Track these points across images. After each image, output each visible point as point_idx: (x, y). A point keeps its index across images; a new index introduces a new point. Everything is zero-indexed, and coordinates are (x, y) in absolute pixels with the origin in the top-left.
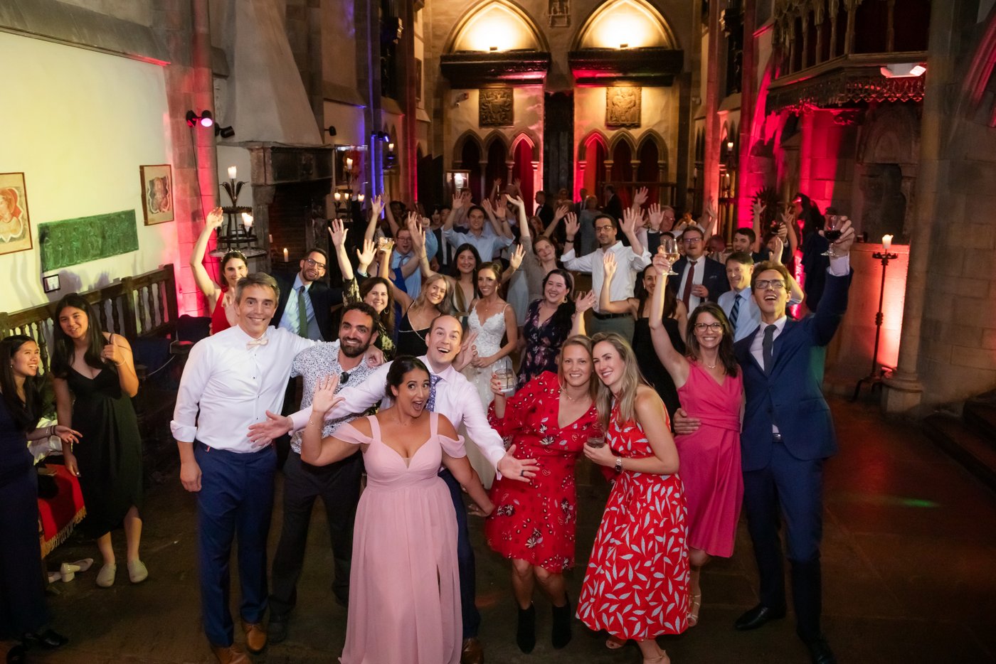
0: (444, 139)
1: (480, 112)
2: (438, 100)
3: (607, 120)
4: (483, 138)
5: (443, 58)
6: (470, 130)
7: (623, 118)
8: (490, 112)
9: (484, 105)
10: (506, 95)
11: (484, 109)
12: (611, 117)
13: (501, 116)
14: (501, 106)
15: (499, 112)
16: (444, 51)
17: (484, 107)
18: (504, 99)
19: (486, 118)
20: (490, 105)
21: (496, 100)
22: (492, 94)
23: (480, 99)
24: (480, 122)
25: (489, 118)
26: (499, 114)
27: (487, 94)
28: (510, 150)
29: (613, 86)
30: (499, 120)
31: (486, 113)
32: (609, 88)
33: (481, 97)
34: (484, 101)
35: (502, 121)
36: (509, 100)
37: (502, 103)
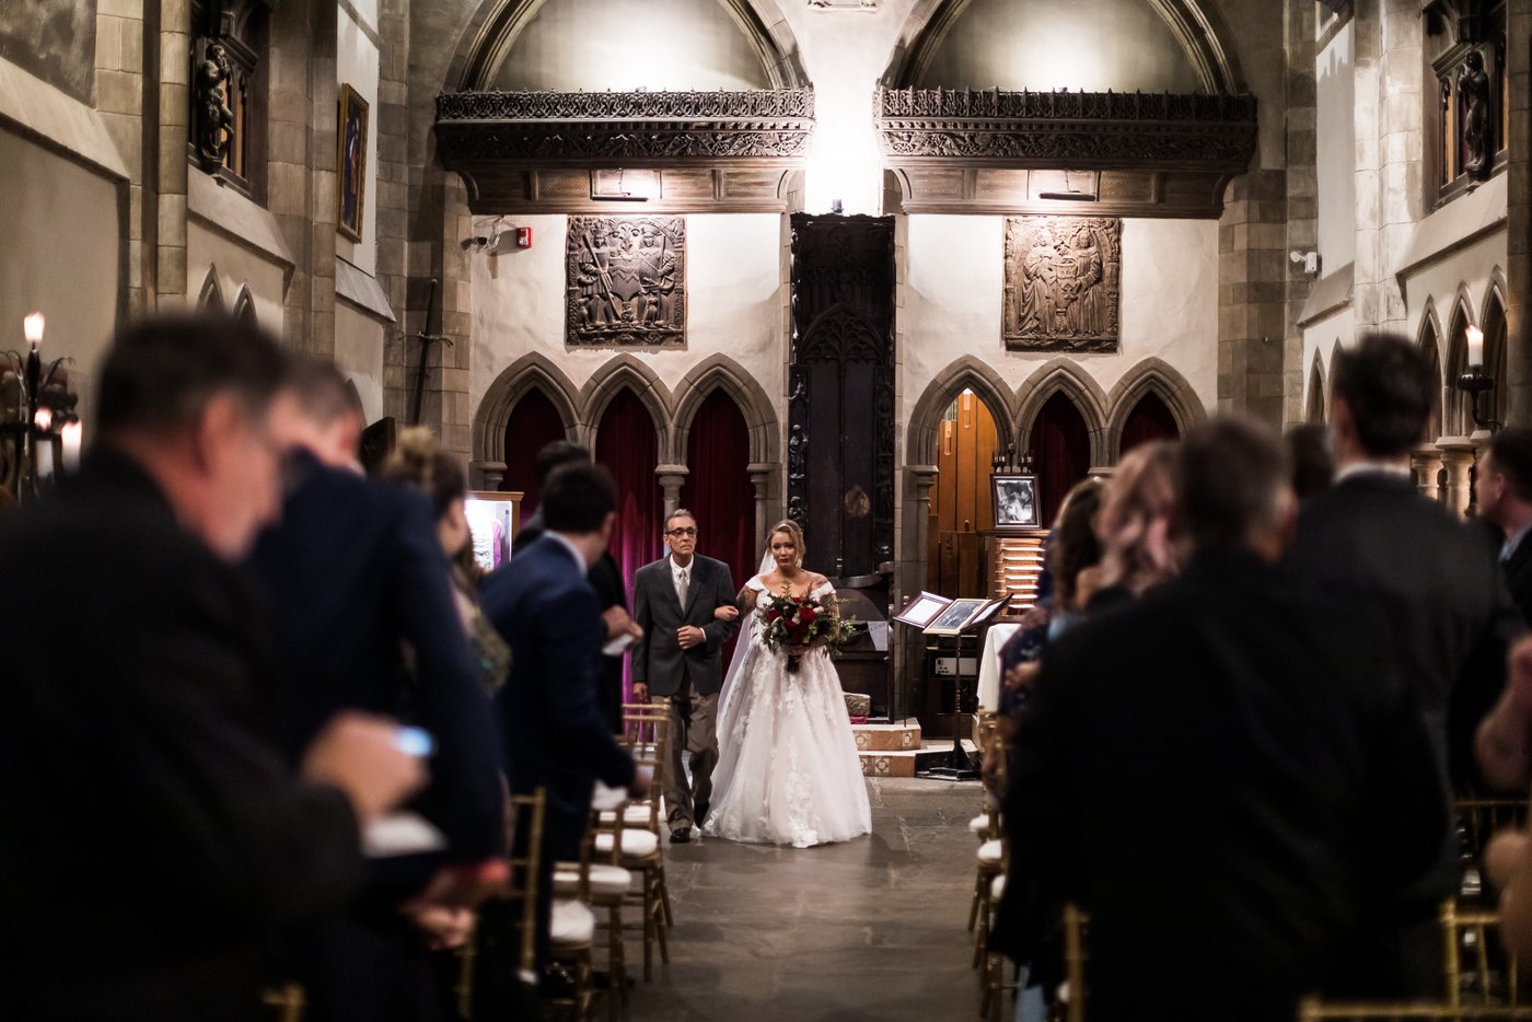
0: (445, 385)
1: (569, 294)
2: (426, 248)
3: (1006, 328)
4: (579, 386)
5: (444, 105)
6: (534, 354)
7: (1061, 321)
8: (605, 297)
9: (586, 272)
10: (659, 239)
11: (582, 284)
12: (1021, 319)
13: (641, 307)
14: (642, 274)
15: (636, 294)
16: (447, 84)
17: (583, 278)
18: (655, 251)
19: (591, 317)
20: (604, 271)
21: (625, 255)
22: (613, 234)
23: (570, 248)
24: (569, 326)
25: (600, 313)
26: (635, 300)
27: (596, 232)
28: (671, 426)
29: (1025, 215)
30: (637, 324)
31: (590, 297)
32: (1012, 218)
33: (574, 240)
34: (582, 254)
35: (647, 325)
36: (669, 252)
37: (647, 266)
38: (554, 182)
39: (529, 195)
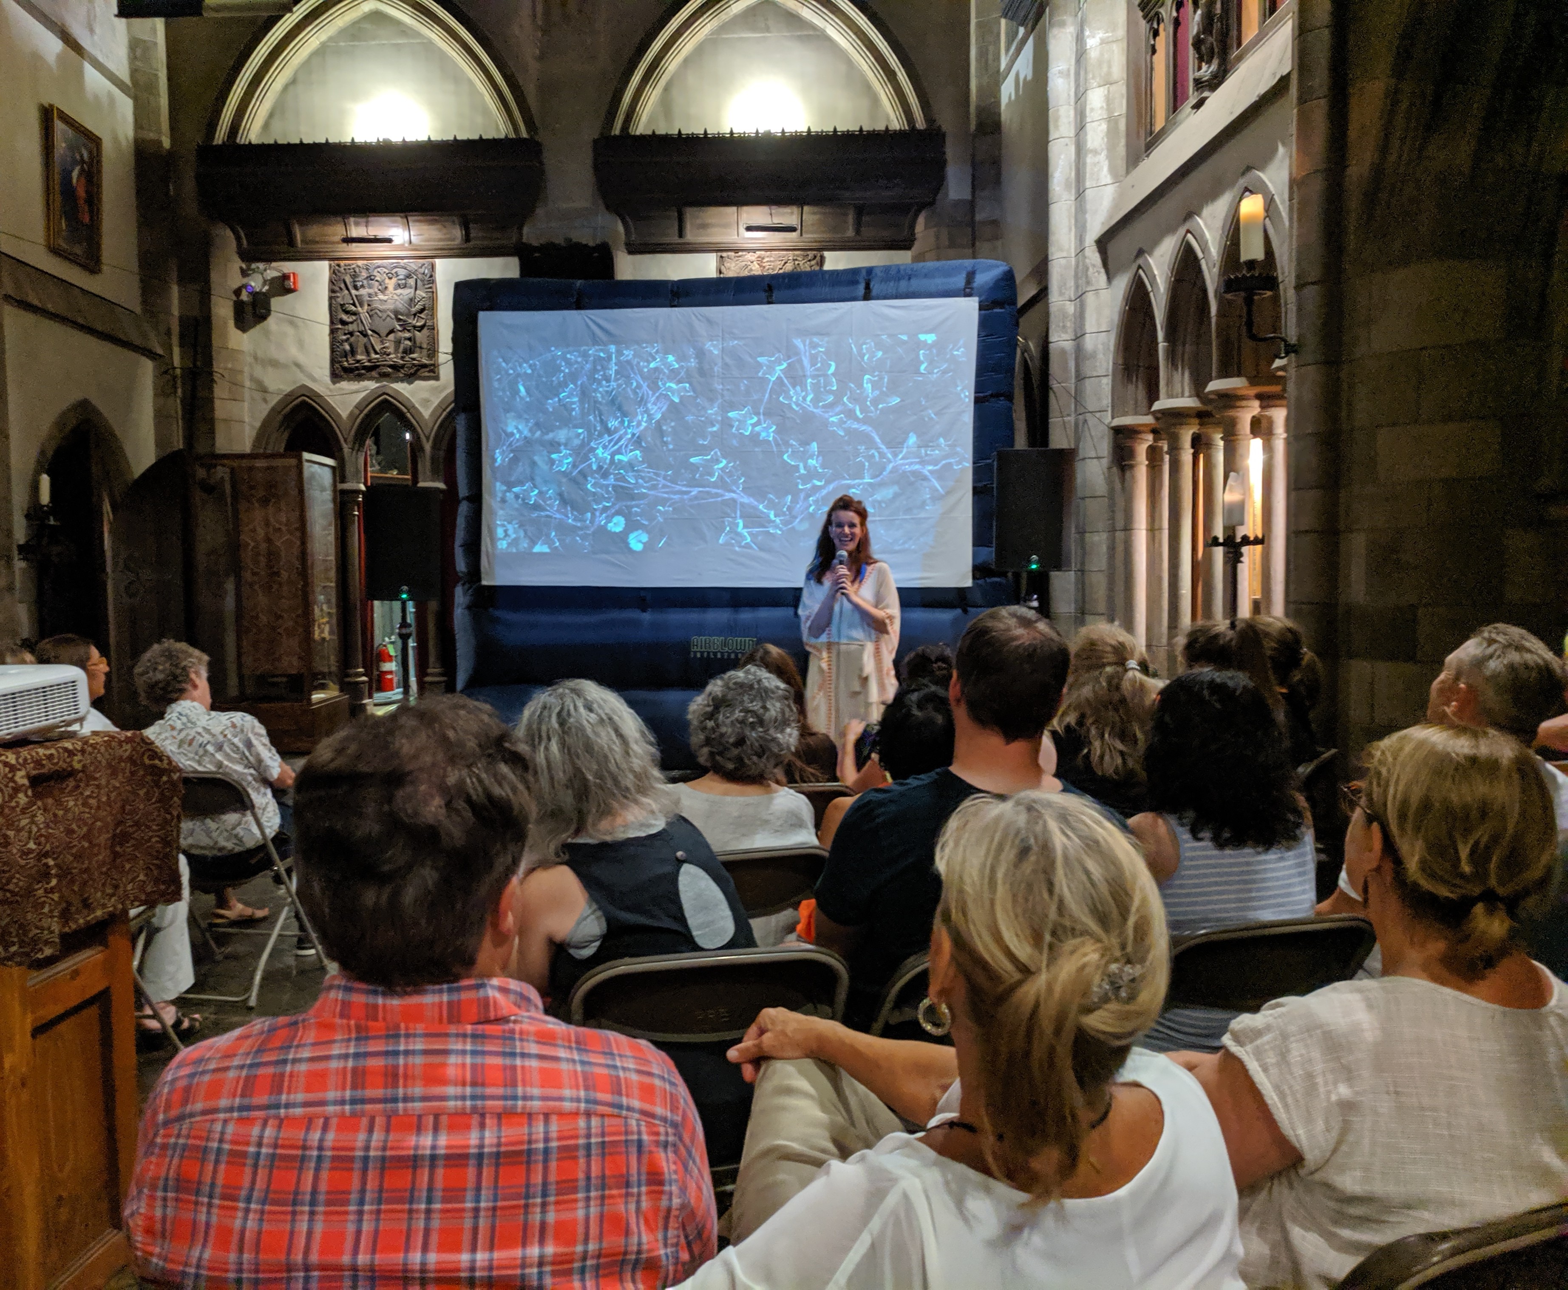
0: (218, 415)
1: (333, 332)
2: (193, 291)
4: (344, 414)
6: (303, 388)
8: (365, 335)
9: (347, 312)
10: (411, 282)
11: (344, 323)
13: (398, 342)
14: (396, 313)
15: (392, 331)
17: (345, 317)
18: (407, 293)
19: (353, 352)
20: (363, 311)
21: (381, 297)
22: (370, 278)
23: (332, 291)
24: (333, 361)
25: (360, 349)
26: (391, 337)
27: (355, 276)
28: (428, 447)
29: (736, 251)
30: (395, 358)
31: (351, 334)
32: (724, 254)
33: (336, 284)
34: (344, 297)
35: (402, 358)
36: (421, 293)
37: (401, 306)
38: (314, 231)
39: (291, 243)
